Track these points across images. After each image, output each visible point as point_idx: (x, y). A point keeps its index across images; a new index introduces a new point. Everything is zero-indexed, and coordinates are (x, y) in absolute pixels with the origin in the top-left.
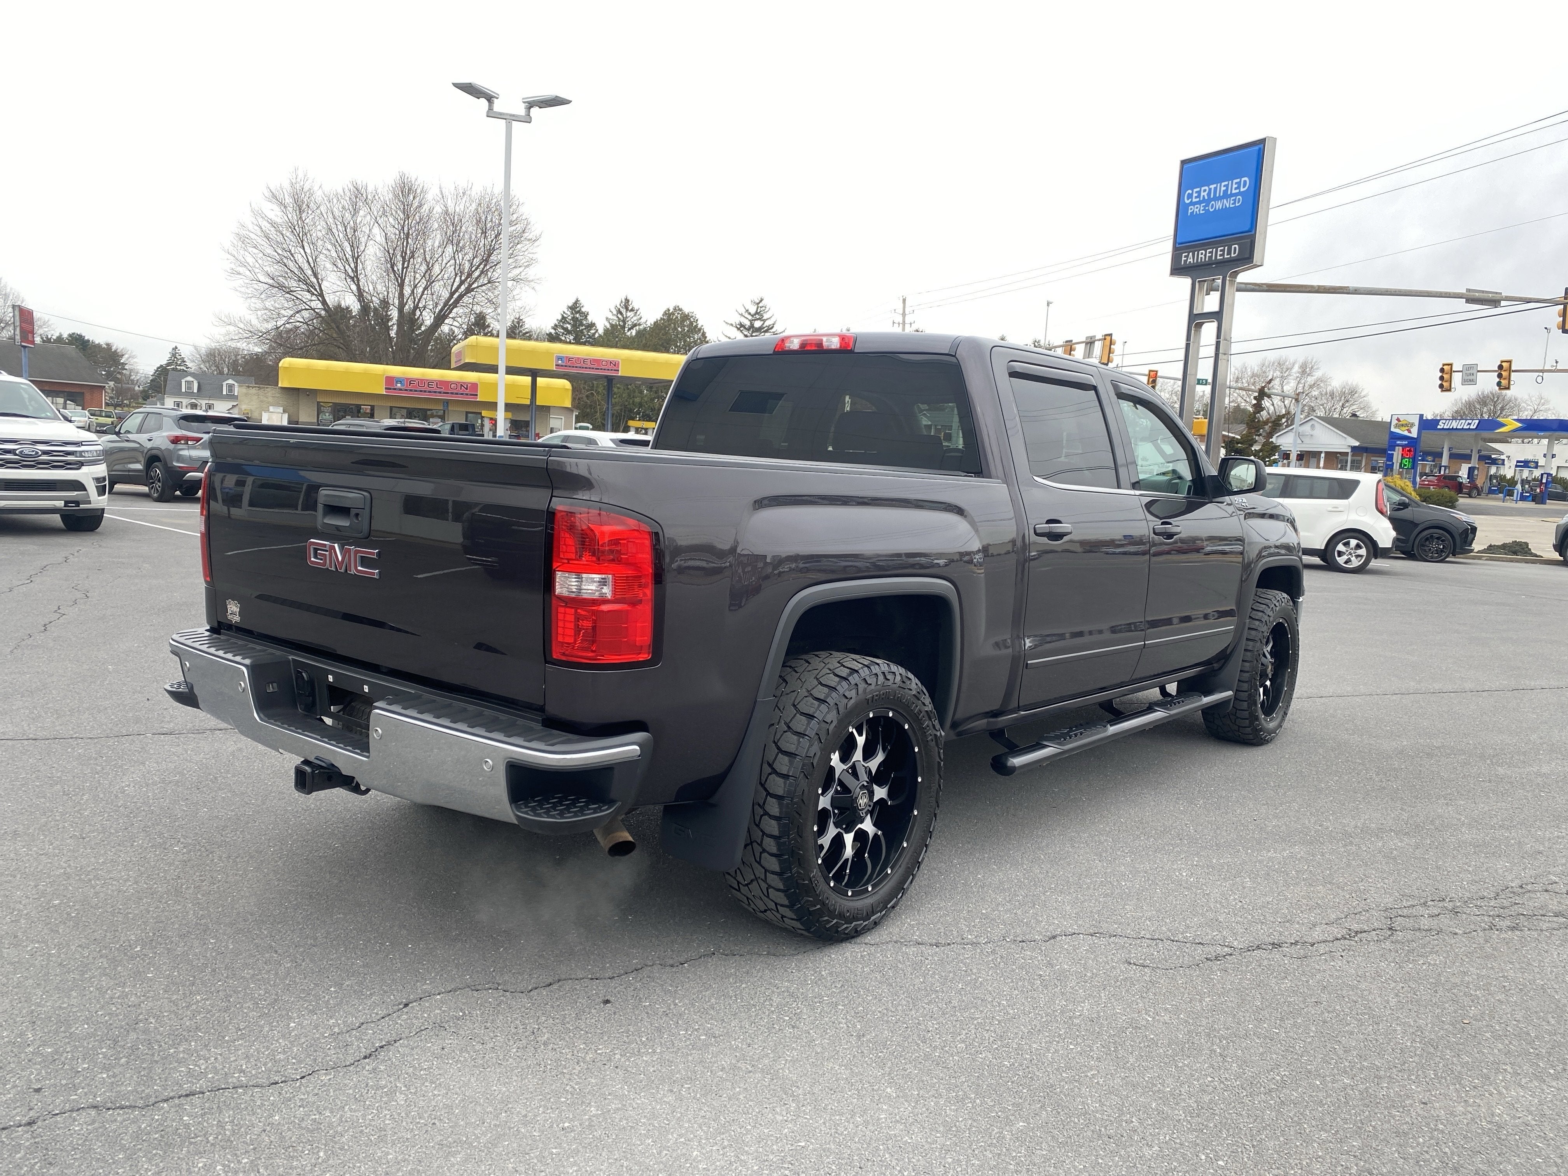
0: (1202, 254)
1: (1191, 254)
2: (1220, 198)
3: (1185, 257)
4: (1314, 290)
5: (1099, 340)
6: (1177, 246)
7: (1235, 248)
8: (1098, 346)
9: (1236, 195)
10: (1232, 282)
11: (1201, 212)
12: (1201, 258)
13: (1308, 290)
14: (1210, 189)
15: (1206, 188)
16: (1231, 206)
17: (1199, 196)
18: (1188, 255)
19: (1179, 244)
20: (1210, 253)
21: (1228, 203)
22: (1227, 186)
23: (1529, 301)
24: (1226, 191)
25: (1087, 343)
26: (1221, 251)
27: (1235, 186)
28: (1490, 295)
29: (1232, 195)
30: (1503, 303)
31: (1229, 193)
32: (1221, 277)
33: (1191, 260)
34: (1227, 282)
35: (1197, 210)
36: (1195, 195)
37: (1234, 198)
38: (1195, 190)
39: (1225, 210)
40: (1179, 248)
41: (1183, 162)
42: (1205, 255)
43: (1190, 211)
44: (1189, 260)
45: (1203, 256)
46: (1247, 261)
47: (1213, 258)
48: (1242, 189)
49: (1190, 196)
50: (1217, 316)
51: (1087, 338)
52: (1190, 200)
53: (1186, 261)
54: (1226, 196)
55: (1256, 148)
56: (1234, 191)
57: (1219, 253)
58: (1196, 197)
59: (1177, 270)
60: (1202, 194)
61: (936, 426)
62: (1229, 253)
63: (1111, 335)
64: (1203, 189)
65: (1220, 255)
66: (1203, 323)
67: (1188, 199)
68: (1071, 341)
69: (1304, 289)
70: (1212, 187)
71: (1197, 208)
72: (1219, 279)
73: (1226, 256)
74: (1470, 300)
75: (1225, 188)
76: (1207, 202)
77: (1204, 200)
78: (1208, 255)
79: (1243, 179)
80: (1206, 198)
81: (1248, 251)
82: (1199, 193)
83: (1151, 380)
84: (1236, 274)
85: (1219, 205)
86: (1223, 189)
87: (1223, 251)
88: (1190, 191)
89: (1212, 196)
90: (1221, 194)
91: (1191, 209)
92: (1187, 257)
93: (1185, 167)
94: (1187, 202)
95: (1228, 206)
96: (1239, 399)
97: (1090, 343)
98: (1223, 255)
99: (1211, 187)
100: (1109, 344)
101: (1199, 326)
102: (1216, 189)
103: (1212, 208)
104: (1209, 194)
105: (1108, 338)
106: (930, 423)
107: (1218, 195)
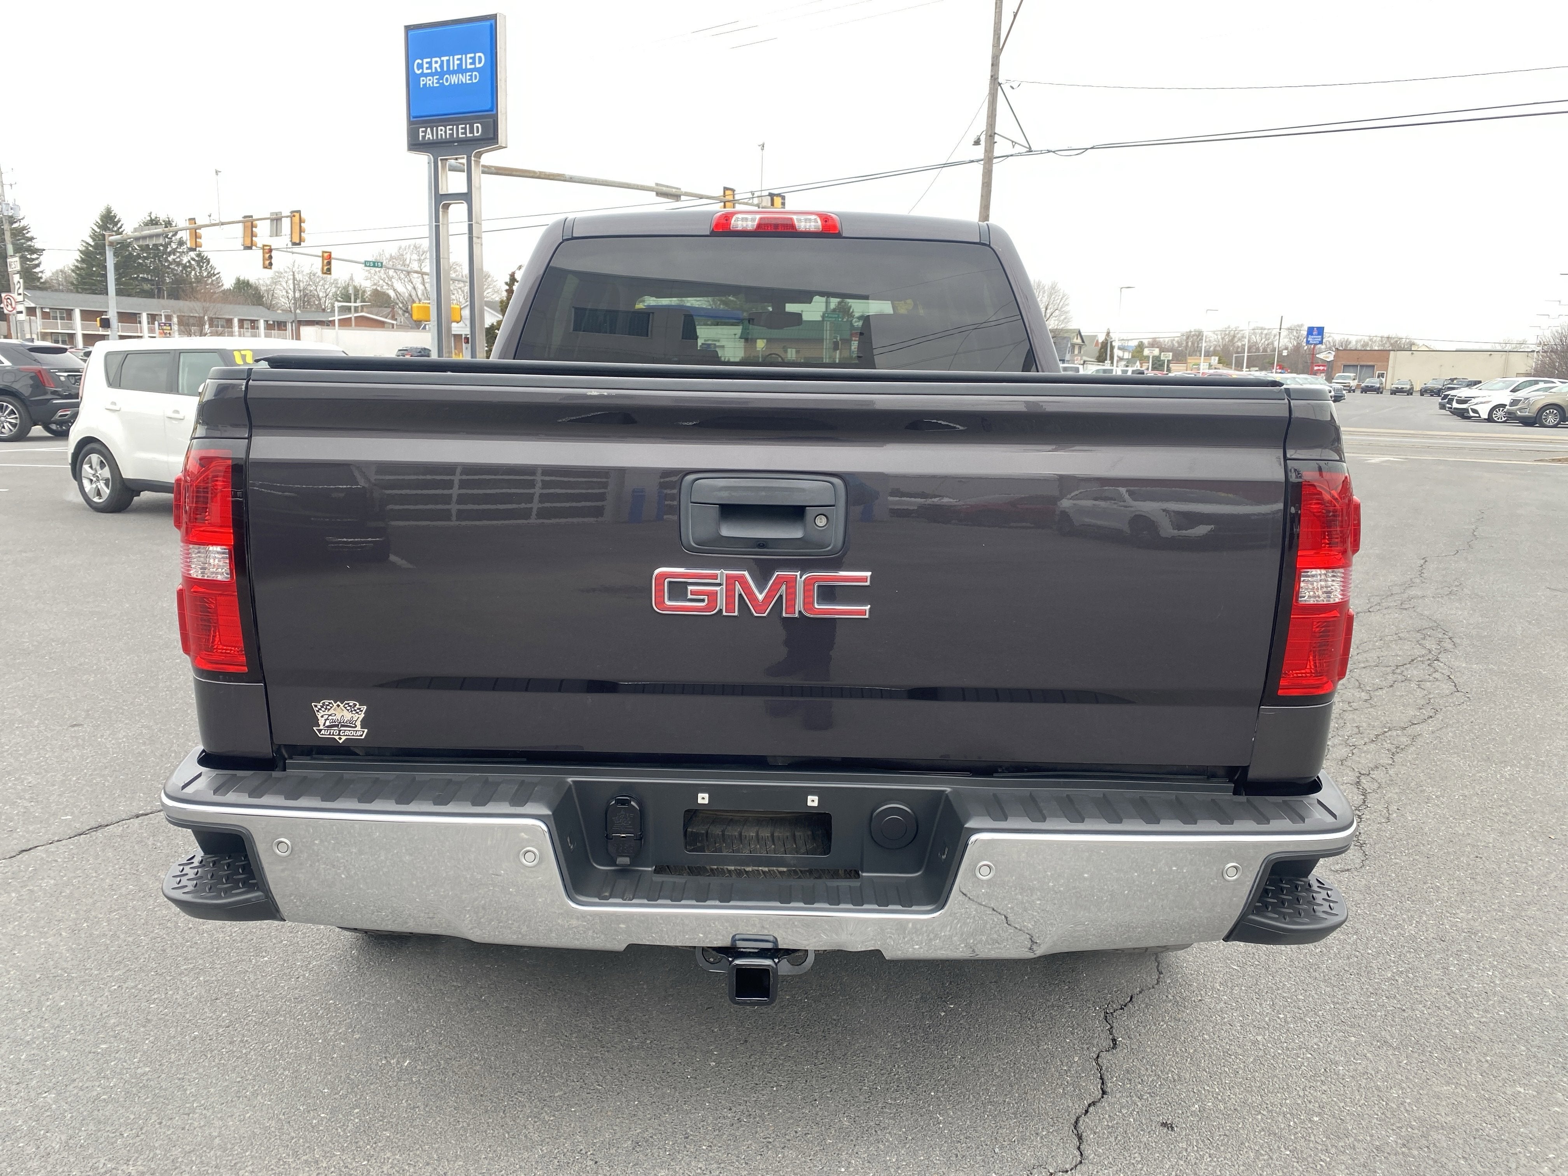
0: (441, 130)
1: (429, 129)
2: (454, 72)
3: (423, 132)
4: (536, 176)
5: (287, 217)
6: (412, 119)
7: (478, 127)
8: (286, 224)
9: (471, 70)
10: (477, 163)
11: (435, 85)
12: (441, 135)
13: (531, 175)
14: (442, 62)
15: (438, 59)
16: (468, 82)
17: (430, 68)
18: (426, 130)
19: (414, 117)
20: (450, 130)
21: (464, 79)
22: (461, 60)
23: (701, 197)
24: (460, 65)
25: (272, 220)
26: (462, 128)
27: (469, 61)
28: (674, 190)
29: (467, 70)
30: (683, 198)
31: (464, 67)
32: (465, 156)
33: (430, 136)
34: (473, 162)
35: (431, 82)
36: (425, 66)
37: (470, 74)
38: (425, 60)
39: (461, 86)
40: (416, 122)
41: (408, 28)
42: (446, 132)
43: (422, 83)
44: (427, 136)
45: (443, 132)
46: (491, 141)
47: (455, 136)
48: (478, 66)
49: (420, 66)
50: (466, 197)
51: (272, 214)
52: (421, 71)
53: (424, 137)
54: (461, 70)
55: (488, 23)
56: (469, 67)
57: (460, 131)
58: (427, 68)
59: (416, 145)
60: (434, 65)
61: (42, 308)
62: (472, 132)
63: (299, 212)
64: (434, 60)
65: (462, 133)
66: (450, 204)
67: (418, 70)
68: (252, 217)
69: (528, 174)
70: (445, 59)
71: (430, 80)
72: (463, 158)
73: (468, 135)
74: (660, 194)
75: (458, 62)
76: (441, 74)
77: (436, 73)
78: (448, 132)
79: (478, 55)
80: (439, 70)
81: (492, 131)
82: (430, 63)
83: (326, 261)
84: (479, 155)
85: (454, 79)
86: (457, 62)
87: (465, 128)
88: (420, 61)
89: (445, 69)
90: (456, 68)
91: (423, 81)
92: (425, 132)
93: (409, 34)
94: (418, 72)
95: (464, 82)
96: (381, 282)
97: (276, 220)
98: (465, 133)
99: (442, 58)
100: (298, 221)
101: (447, 207)
102: (448, 61)
103: (447, 82)
104: (442, 66)
105: (297, 215)
106: (33, 305)
107: (451, 69)
